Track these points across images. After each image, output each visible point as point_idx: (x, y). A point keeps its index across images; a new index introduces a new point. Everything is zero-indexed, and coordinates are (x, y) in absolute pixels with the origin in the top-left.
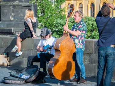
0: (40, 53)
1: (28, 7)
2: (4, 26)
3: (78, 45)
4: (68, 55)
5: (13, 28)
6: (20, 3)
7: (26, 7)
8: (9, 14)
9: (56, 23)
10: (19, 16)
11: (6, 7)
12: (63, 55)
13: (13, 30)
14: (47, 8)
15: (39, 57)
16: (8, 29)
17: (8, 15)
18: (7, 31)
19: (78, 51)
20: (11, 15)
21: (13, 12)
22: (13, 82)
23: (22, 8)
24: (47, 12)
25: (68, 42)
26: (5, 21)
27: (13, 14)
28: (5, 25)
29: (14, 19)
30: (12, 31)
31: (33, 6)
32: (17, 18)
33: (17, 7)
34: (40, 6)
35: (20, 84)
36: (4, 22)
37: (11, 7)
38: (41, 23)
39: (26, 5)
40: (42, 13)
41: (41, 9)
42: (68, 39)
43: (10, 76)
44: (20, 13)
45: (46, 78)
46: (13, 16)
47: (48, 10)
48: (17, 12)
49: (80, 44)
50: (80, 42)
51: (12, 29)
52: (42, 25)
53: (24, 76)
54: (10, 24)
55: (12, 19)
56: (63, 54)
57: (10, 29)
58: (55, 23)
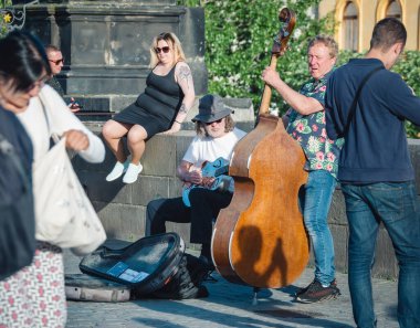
0: (192, 191)
1: (168, 19)
2: (80, 87)
3: (318, 159)
4: (281, 196)
5: (111, 97)
6: (142, 4)
7: (160, 19)
8: (99, 45)
9: (295, 76)
10: (138, 50)
11: (91, 18)
12: (266, 196)
13: (113, 104)
14: (258, 20)
15: (187, 203)
16: (97, 100)
17: (96, 46)
18: (89, 108)
19: (313, 181)
20: (107, 47)
21: (115, 37)
22: (89, 293)
23: (147, 22)
24: (259, 36)
25: (280, 146)
26: (84, 69)
27: (113, 45)
28: (86, 83)
29: (120, 62)
30: (108, 107)
31: (188, 14)
32: (131, 58)
33: (128, 18)
34: (234, 13)
35: (113, 302)
36: (80, 75)
37: (108, 18)
38: (238, 76)
39: (162, 12)
40: (240, 40)
41: (237, 23)
42: (279, 138)
43: (79, 272)
44: (140, 42)
45: (214, 280)
46: (113, 51)
47: (263, 26)
48: (129, 36)
49: (326, 157)
50: (327, 150)
51: (107, 100)
52: (242, 82)
53: (129, 271)
54: (103, 83)
55: (111, 61)
56: (264, 193)
57: (101, 99)
58: (289, 73)
